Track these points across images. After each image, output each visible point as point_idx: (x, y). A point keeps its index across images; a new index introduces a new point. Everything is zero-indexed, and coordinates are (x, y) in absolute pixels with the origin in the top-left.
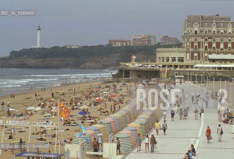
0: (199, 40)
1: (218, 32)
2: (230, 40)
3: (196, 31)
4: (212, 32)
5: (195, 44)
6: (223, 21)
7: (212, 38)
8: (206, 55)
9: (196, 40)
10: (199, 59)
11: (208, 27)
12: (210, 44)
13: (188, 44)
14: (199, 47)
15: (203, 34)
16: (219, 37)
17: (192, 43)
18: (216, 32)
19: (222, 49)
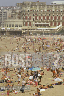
0: (30, 15)
1: (40, 11)
2: (46, 15)
3: (28, 11)
4: (37, 11)
5: (28, 18)
6: (42, 5)
7: (36, 14)
8: (34, 23)
9: (29, 15)
10: (30, 25)
11: (34, 8)
12: (36, 17)
13: (25, 18)
14: (30, 19)
15: (32, 12)
16: (40, 13)
17: (27, 17)
18: (39, 11)
19: (42, 20)
